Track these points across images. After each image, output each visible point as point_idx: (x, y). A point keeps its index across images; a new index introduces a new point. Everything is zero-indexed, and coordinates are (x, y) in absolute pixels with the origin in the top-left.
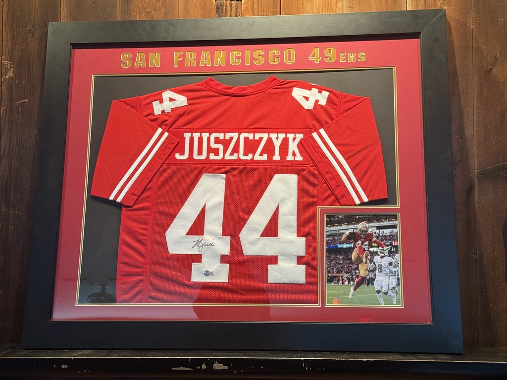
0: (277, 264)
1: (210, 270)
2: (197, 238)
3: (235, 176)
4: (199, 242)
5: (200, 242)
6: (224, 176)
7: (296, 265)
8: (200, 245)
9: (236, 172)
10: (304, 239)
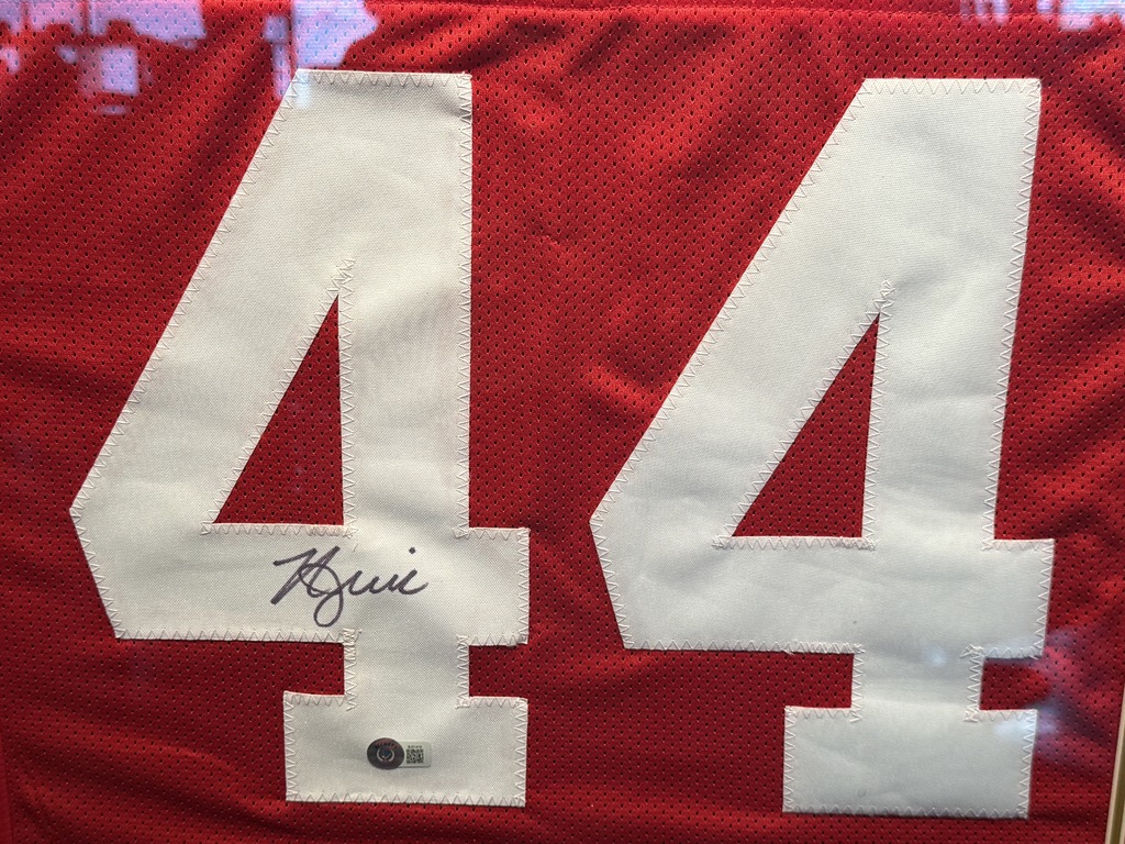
0: (846, 703)
1: (404, 737)
2: (294, 537)
3: (548, 90)
4: (312, 564)
5: (322, 565)
6: (460, 86)
7: (973, 709)
8: (325, 582)
9: (549, 60)
10: (1042, 552)
